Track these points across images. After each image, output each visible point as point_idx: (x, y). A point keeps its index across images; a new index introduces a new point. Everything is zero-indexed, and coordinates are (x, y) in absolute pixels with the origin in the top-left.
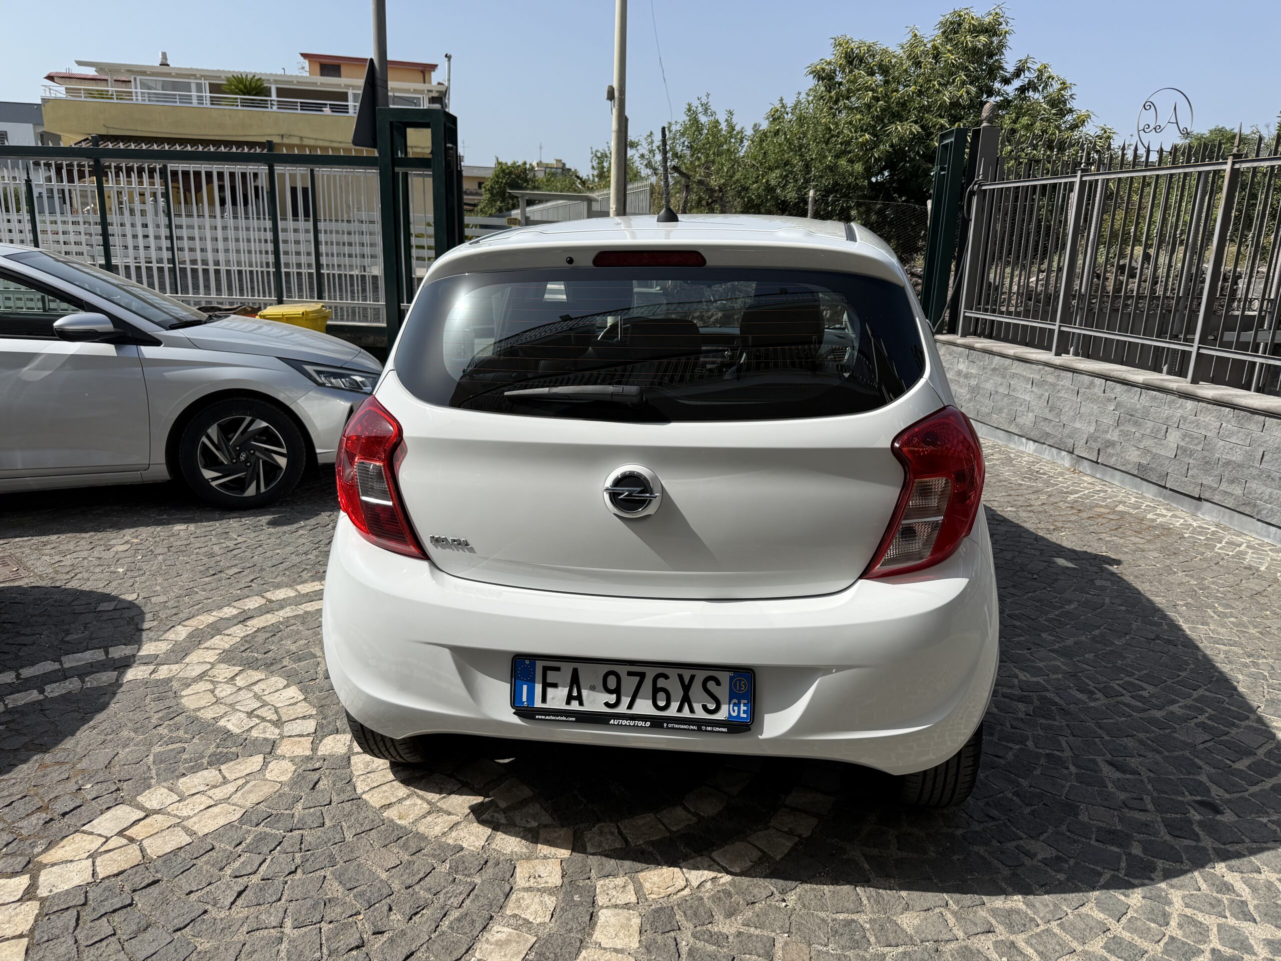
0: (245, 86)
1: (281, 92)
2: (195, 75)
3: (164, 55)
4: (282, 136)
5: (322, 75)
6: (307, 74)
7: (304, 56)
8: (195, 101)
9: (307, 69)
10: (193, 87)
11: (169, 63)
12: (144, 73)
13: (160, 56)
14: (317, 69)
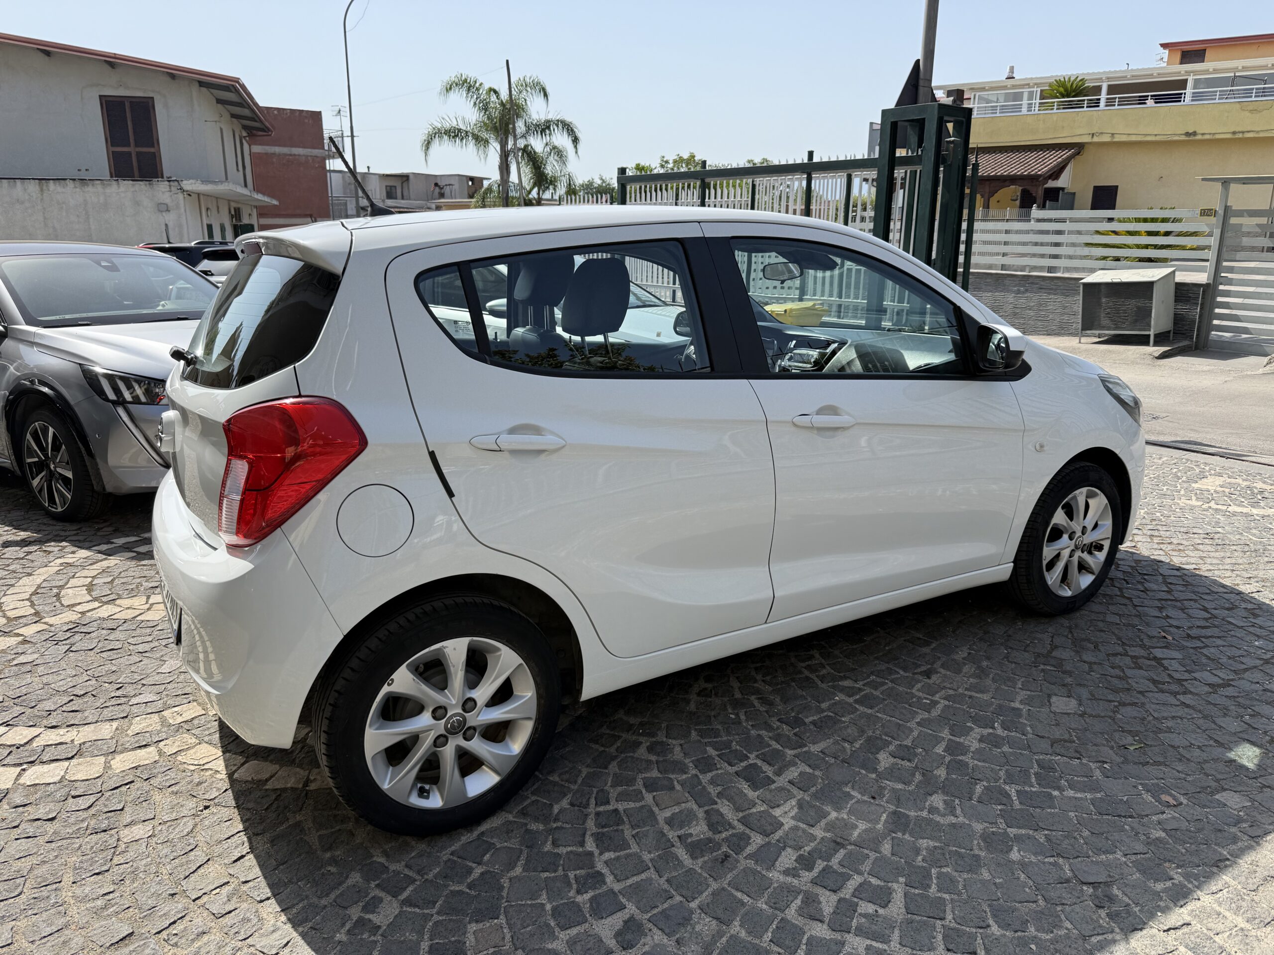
0: (1066, 90)
1: (1112, 89)
2: (1028, 84)
3: (1012, 69)
4: (1093, 134)
5: (1181, 63)
6: (1165, 64)
7: (1164, 46)
8: (1024, 110)
9: (1166, 59)
10: (1026, 96)
11: (1014, 75)
12: (983, 89)
13: (1008, 70)
14: (1178, 56)
